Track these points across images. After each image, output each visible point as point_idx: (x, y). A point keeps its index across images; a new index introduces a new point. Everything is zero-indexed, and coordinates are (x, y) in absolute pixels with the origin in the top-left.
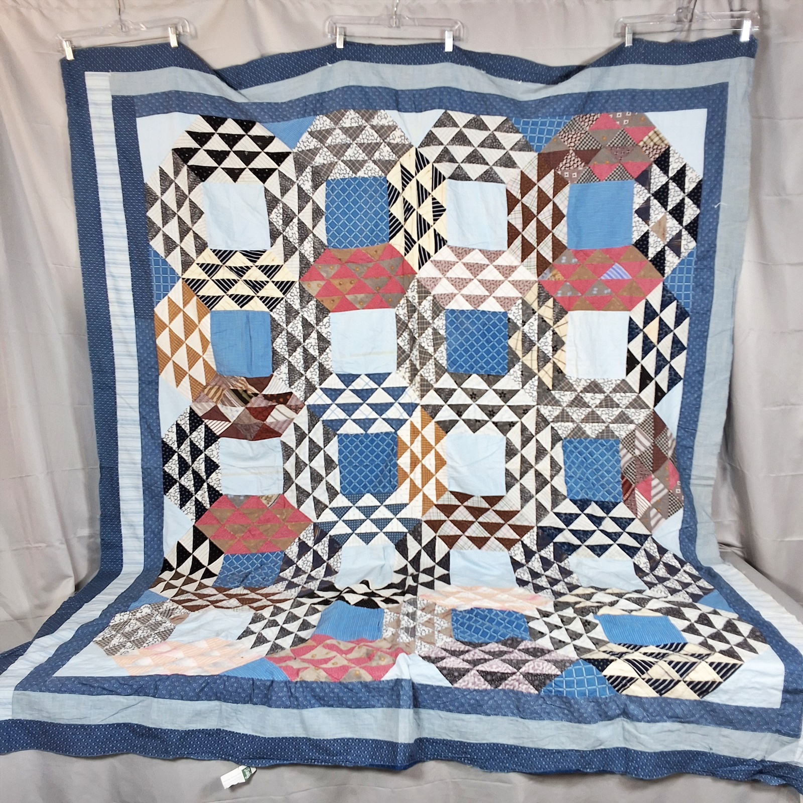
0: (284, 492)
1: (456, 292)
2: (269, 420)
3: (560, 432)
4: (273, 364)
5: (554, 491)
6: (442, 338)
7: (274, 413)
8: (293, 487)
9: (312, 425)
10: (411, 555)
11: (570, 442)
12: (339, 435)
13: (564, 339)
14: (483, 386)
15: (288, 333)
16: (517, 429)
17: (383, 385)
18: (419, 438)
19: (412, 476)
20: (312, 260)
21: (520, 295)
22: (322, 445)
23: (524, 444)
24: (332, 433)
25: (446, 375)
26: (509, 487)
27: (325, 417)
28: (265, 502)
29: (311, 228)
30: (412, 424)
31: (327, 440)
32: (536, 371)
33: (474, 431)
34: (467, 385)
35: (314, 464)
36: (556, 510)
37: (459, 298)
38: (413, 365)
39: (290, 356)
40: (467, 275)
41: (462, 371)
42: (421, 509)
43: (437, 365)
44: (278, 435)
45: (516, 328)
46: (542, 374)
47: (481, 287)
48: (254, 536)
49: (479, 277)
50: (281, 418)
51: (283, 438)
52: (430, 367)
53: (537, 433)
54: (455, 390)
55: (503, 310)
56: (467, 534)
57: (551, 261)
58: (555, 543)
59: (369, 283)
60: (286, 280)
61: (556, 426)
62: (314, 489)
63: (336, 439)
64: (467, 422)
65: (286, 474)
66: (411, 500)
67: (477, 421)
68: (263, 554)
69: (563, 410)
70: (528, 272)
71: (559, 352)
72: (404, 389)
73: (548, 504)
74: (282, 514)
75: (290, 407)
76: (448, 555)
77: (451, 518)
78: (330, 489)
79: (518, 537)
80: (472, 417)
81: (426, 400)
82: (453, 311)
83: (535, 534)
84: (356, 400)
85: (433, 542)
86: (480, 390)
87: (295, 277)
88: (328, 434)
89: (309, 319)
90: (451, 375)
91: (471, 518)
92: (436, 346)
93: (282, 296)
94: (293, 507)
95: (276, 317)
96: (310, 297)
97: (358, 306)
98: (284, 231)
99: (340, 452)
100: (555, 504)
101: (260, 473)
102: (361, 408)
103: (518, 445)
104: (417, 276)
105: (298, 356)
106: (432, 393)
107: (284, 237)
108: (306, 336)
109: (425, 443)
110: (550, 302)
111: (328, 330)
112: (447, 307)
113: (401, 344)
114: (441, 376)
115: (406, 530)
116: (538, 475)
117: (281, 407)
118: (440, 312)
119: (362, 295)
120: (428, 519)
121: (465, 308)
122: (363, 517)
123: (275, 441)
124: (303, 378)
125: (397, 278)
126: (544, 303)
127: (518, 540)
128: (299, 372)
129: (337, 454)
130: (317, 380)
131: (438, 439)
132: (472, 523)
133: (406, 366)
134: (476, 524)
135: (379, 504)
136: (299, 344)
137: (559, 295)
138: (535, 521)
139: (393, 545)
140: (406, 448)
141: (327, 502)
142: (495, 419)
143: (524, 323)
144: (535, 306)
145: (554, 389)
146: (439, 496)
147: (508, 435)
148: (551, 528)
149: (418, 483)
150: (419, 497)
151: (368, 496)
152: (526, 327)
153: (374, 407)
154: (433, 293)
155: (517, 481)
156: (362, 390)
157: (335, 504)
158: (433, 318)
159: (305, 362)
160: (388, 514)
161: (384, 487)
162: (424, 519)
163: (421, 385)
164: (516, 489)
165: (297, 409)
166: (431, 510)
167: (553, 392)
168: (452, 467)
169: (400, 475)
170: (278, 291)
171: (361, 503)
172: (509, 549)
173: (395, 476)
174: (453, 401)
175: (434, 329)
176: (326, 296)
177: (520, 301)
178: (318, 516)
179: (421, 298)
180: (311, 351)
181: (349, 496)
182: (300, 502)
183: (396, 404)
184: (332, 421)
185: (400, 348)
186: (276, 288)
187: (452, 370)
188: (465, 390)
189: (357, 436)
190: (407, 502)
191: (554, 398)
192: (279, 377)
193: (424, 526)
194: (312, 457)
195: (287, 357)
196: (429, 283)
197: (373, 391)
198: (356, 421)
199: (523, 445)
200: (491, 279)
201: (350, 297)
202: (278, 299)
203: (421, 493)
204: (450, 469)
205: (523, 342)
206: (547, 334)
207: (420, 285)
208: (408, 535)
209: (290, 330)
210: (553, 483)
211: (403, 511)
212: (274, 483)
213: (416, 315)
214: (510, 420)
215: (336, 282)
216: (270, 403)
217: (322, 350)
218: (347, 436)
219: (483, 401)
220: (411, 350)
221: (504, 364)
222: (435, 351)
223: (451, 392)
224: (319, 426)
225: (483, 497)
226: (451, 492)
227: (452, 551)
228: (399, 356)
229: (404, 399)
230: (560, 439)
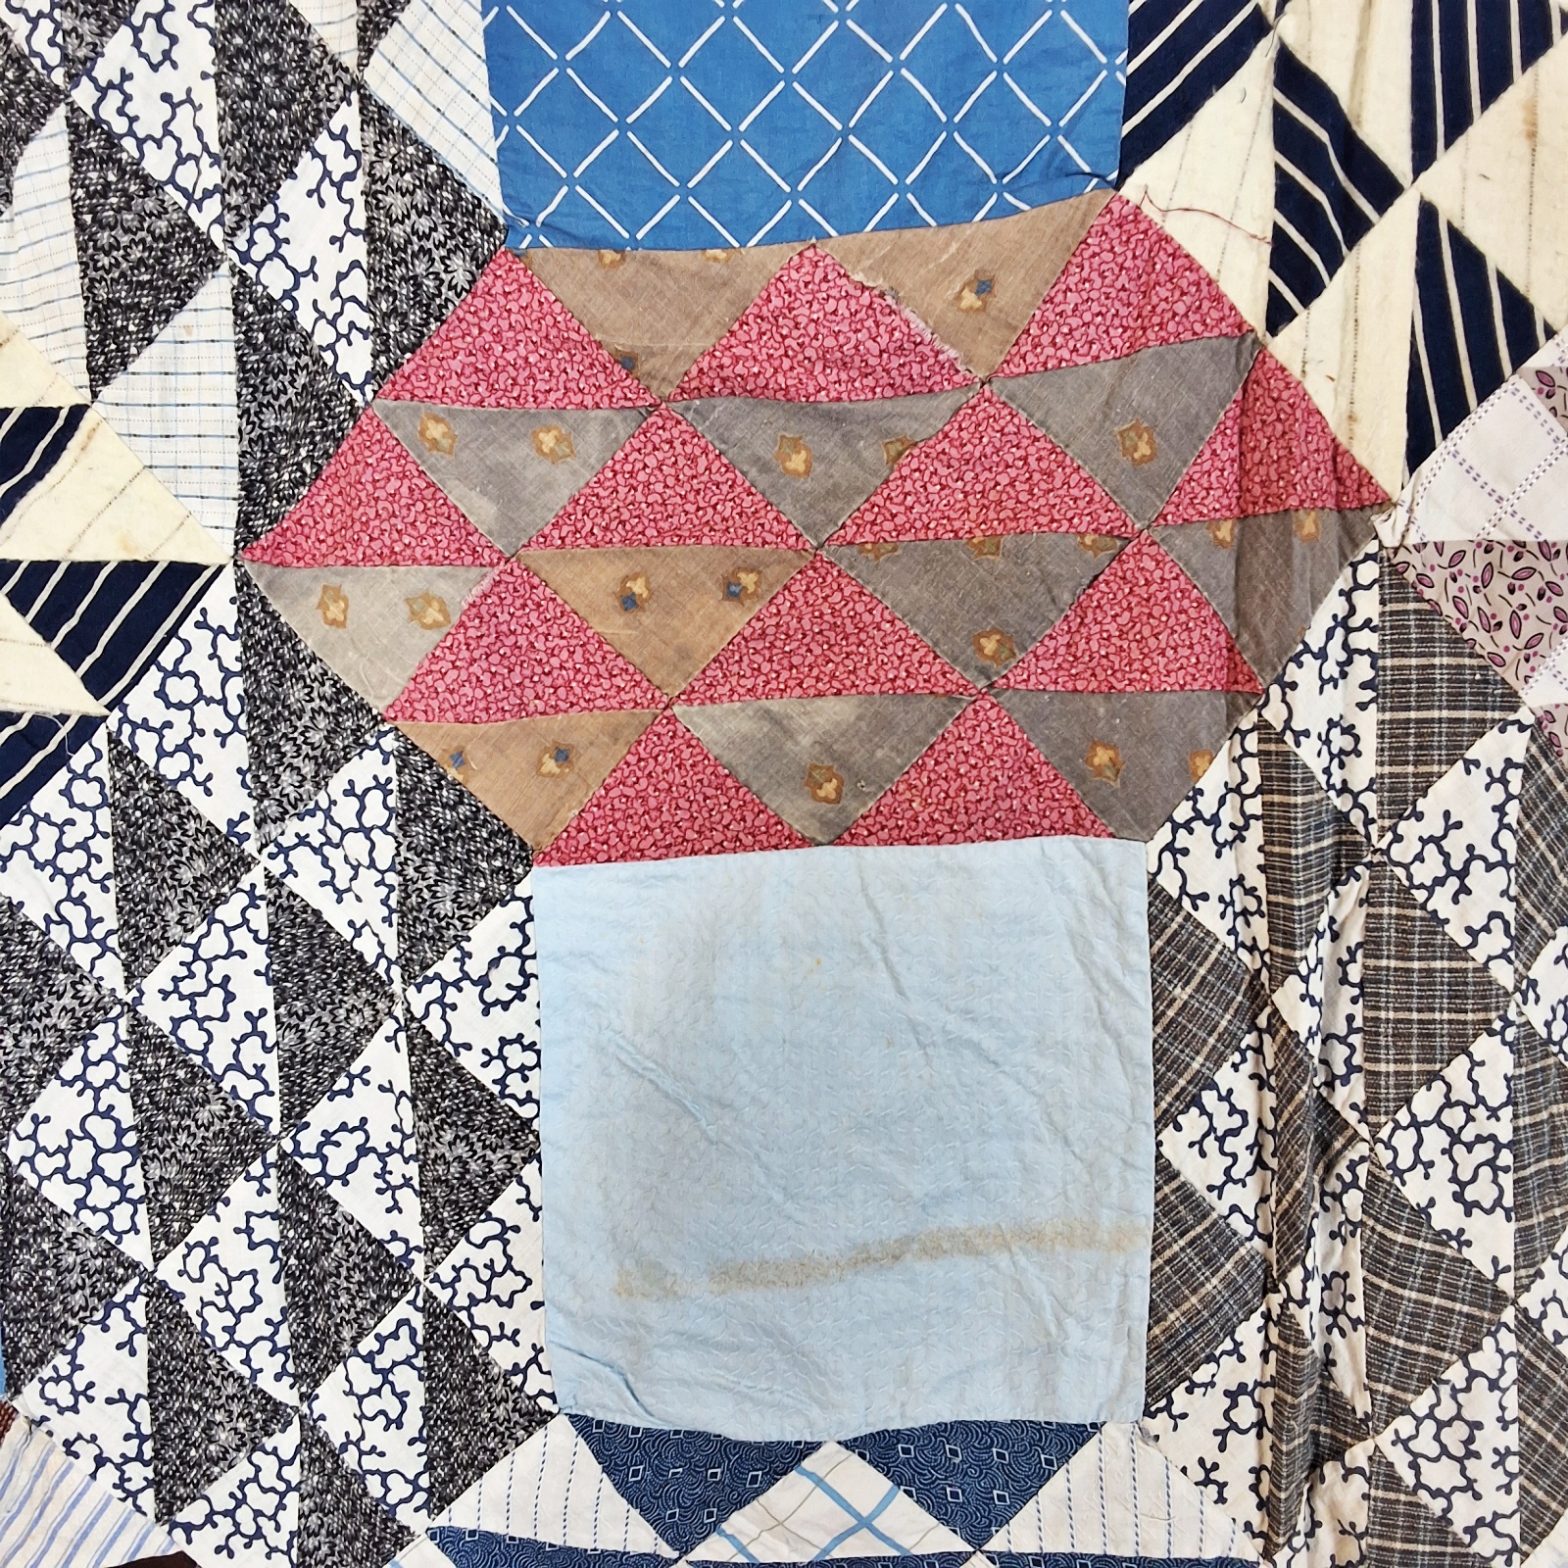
4: (11, 1315)
15: (142, 1037)
20: (356, 359)
29: (342, 41)
38: (1299, 1369)
39: (165, 1239)
43: (1543, 1380)
52: (1480, 1403)
59: (902, 586)
92: (1539, 1206)
93: (84, 702)
95: (37, 897)
96: (349, 721)
97: (795, 811)
98: (79, 68)
104: (1388, 529)
105: (234, 1254)
107: (81, 129)
108: (315, 1071)
111: (516, 1020)
113: (1199, 1172)
119: (834, 712)
124: (287, 1441)
125: (1186, 546)
128: (249, 1390)
130: (411, 1461)
133: (1229, 1373)
136: (245, 1140)
154: (1536, 697)
158: (1524, 942)
159: (300, 1302)
170: (46, 655)
176: (491, 710)
179: (1422, 749)
180: (359, 1200)
185: (1178, 1205)
186: (19, 626)
192: (65, 1427)
195: (137, 1248)
196: (1497, 599)
201: (717, 726)
202: (41, 727)
207: (1414, 623)
209: (159, 1013)
213: (1347, 907)
215: (585, 581)
217: (457, 1203)
222: (1530, 1257)
228: (1166, 1289)
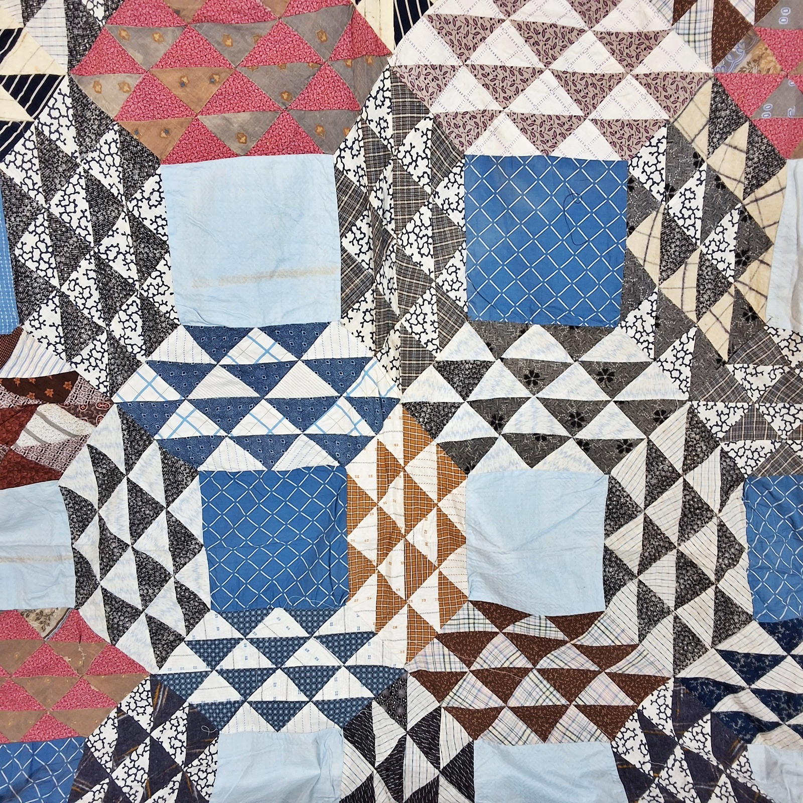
0: (79, 604)
1: (495, 106)
2: (24, 441)
3: (740, 462)
4: (19, 301)
5: (724, 605)
6: (456, 232)
7: (35, 424)
8: (98, 595)
9: (133, 453)
10: (383, 752)
11: (762, 485)
12: (205, 475)
13: (769, 232)
14: (558, 353)
15: (51, 218)
16: (637, 457)
17: (310, 355)
18: (399, 482)
19: (382, 568)
20: (99, 13)
21: (664, 115)
22: (160, 498)
23: (654, 492)
24: (184, 469)
25: (467, 330)
26: (611, 589)
27: (165, 432)
28: (35, 625)
30: (381, 448)
31: (174, 489)
32: (693, 316)
33: (532, 461)
34: (519, 350)
35: (144, 544)
36: (725, 646)
37: (503, 123)
38: (382, 304)
39: (63, 280)
40: (526, 57)
41: (504, 317)
42: (404, 645)
43: (444, 302)
44: (53, 475)
45: (648, 204)
46: (706, 323)
47: (562, 92)
48: (14, 702)
49: (557, 65)
50: (54, 437)
51: (64, 482)
52: (427, 308)
53: (687, 468)
54: (487, 365)
55: (616, 158)
56: (512, 702)
57: (750, 18)
58: (716, 716)
59: (260, 79)
60: (32, 71)
61: (732, 448)
62: (147, 600)
63: (195, 484)
64: (515, 440)
65: (81, 563)
66: (380, 624)
67: (538, 437)
68: (34, 745)
69: (751, 409)
70: (688, 50)
71: (754, 265)
72: (359, 364)
73: (705, 632)
74: (76, 655)
75: (74, 411)
76: (467, 753)
77: (475, 667)
78: (185, 597)
79: (629, 702)
80: (526, 430)
81: (416, 393)
82: (485, 161)
83: (669, 694)
84: (241, 390)
85: (433, 720)
86: (549, 364)
87: (57, 65)
88: (176, 473)
89: (105, 182)
90: (479, 328)
91: (522, 662)
92: (441, 255)
93: (27, 118)
94: (101, 640)
95: (17, 176)
96: (104, 122)
97: (234, 147)
99: (207, 515)
100: (723, 630)
101: (21, 560)
102: (256, 410)
103: (638, 494)
104: (392, 61)
105: (83, 282)
106: (431, 374)
108: (102, 229)
109: (413, 492)
110: (741, 136)
111: (159, 211)
112: (469, 152)
113: (353, 250)
114: (453, 332)
115: (368, 694)
116: (685, 565)
117: (51, 410)
118: (453, 163)
119: (243, 117)
120: (423, 667)
121: (517, 152)
122: (266, 663)
123: (48, 489)
124: (103, 337)
125: (338, 66)
126: (724, 135)
127: (629, 710)
128: (91, 322)
129: (200, 521)
130: (140, 341)
131: (445, 488)
132: (524, 672)
133: (364, 307)
134: (534, 675)
135: (303, 633)
136: (84, 249)
137: (765, 116)
138: (671, 667)
139: (337, 730)
140: (366, 504)
141: (181, 629)
142: (585, 434)
143: (670, 191)
144: (701, 145)
145: (731, 360)
146: (446, 614)
147: (614, 473)
148: (706, 682)
149: (398, 585)
150: (400, 620)
151: (279, 613)
152: (675, 203)
153: (286, 407)
154: (434, 110)
155: (632, 576)
156: (256, 367)
157: (200, 633)
158: (434, 181)
159: (104, 297)
160: (324, 657)
161: (317, 595)
162: (412, 667)
163: (403, 355)
164: (628, 594)
165: (93, 415)
166: (428, 649)
167: (730, 367)
168: (479, 551)
169: (354, 569)
170: (15, 103)
171: (262, 631)
172: (612, 736)
173: (341, 570)
174: (483, 391)
175: (436, 210)
176: (144, 117)
177: (664, 132)
178: (161, 660)
179: (404, 126)
180: (118, 267)
181: (230, 616)
182: (116, 630)
183: (342, 402)
184: (184, 441)
185: (347, 260)
186: (7, 95)
187: (481, 315)
188: (512, 364)
189: (247, 476)
190: (372, 628)
191: (733, 380)
192: (38, 334)
193: (413, 686)
194: (138, 526)
195: (55, 282)
196: (422, 82)
197: (282, 368)
198: (245, 442)
199: (652, 496)
200: (589, 70)
201: (210, 122)
202: (15, 125)
203: (405, 609)
204: (474, 556)
205: (665, 241)
206: (725, 222)
207: (400, 89)
208: (374, 704)
209: (56, 211)
210: (722, 585)
211: (362, 651)
212: (56, 582)
213: (388, 173)
214: (622, 437)
215: (170, 78)
216: (22, 400)
217: (147, 266)
218: (223, 476)
219: (556, 390)
220: (378, 266)
221: (613, 299)
222: (438, 269)
223: (478, 370)
224: (152, 457)
225: (553, 619)
226: (478, 605)
227: (477, 744)
228: (346, 282)
229: (363, 388)
230: (740, 479)
